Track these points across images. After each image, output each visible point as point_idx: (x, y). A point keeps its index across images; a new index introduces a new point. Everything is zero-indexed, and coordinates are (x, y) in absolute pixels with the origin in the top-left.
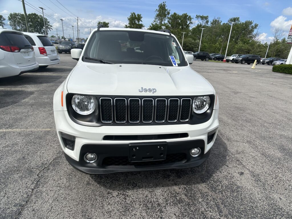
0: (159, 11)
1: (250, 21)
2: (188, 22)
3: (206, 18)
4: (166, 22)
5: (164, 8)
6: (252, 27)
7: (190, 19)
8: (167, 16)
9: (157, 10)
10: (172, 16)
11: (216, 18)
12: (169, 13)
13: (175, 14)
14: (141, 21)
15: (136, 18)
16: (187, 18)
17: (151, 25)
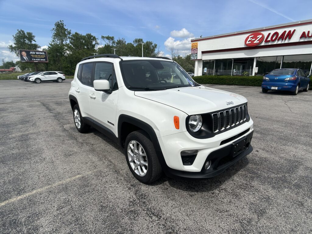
0: (57, 30)
1: (150, 42)
2: (94, 43)
3: (112, 38)
4: (68, 42)
5: (63, 27)
6: (153, 46)
7: (94, 39)
8: (68, 36)
9: (53, 29)
10: (73, 35)
11: (121, 39)
12: (69, 33)
13: (76, 33)
14: (34, 40)
15: (26, 37)
16: (92, 38)
17: (50, 46)
